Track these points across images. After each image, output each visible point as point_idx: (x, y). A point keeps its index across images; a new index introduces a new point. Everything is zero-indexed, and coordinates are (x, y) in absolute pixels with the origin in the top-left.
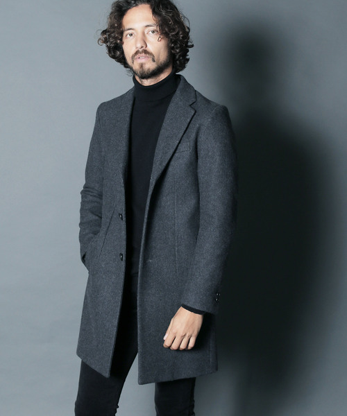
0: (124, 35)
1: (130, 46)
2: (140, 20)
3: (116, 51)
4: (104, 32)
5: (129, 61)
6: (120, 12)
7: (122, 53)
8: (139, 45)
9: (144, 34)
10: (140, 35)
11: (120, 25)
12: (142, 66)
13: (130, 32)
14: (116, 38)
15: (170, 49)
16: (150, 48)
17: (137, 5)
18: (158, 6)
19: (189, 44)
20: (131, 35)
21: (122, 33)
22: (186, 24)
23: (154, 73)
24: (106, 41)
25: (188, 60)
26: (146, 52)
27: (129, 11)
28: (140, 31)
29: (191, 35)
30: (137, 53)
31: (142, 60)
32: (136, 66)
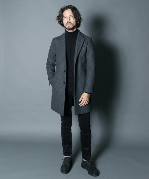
0: (64, 18)
1: (65, 21)
2: (68, 13)
3: (61, 22)
4: (58, 17)
5: (65, 25)
6: (62, 10)
7: (63, 23)
8: (68, 21)
9: (69, 17)
10: (68, 18)
11: (62, 15)
12: (69, 27)
13: (65, 17)
14: (61, 18)
15: (76, 22)
16: (71, 22)
17: (67, 9)
18: (73, 10)
19: (81, 20)
20: (66, 18)
21: (63, 17)
22: (81, 15)
23: (72, 29)
24: (58, 19)
25: (80, 25)
26: (70, 23)
27: (65, 11)
28: (68, 17)
29: (81, 17)
30: (67, 23)
31: (69, 25)
32: (67, 27)
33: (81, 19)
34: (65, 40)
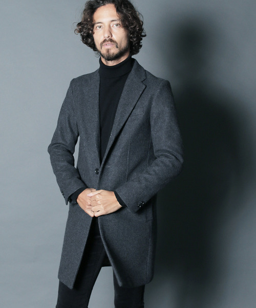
0: (95, 27)
1: (99, 36)
2: (106, 15)
3: (88, 39)
4: (79, 24)
5: (98, 46)
6: (91, 9)
7: (93, 40)
8: (106, 35)
9: (110, 26)
10: (107, 28)
11: (92, 20)
12: (108, 51)
13: (99, 25)
14: (89, 29)
15: (129, 38)
16: (115, 37)
17: (104, 5)
18: (121, 6)
19: (143, 34)
20: (100, 27)
21: (93, 26)
22: (141, 19)
23: (117, 57)
24: (80, 31)
25: (141, 46)
26: (111, 40)
27: (98, 9)
28: (107, 25)
29: (144, 27)
30: (105, 41)
31: (109, 47)
32: (103, 51)
33: (141, 29)
34: (98, 86)
